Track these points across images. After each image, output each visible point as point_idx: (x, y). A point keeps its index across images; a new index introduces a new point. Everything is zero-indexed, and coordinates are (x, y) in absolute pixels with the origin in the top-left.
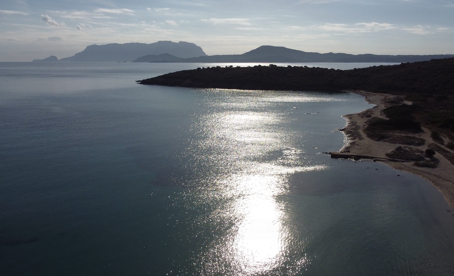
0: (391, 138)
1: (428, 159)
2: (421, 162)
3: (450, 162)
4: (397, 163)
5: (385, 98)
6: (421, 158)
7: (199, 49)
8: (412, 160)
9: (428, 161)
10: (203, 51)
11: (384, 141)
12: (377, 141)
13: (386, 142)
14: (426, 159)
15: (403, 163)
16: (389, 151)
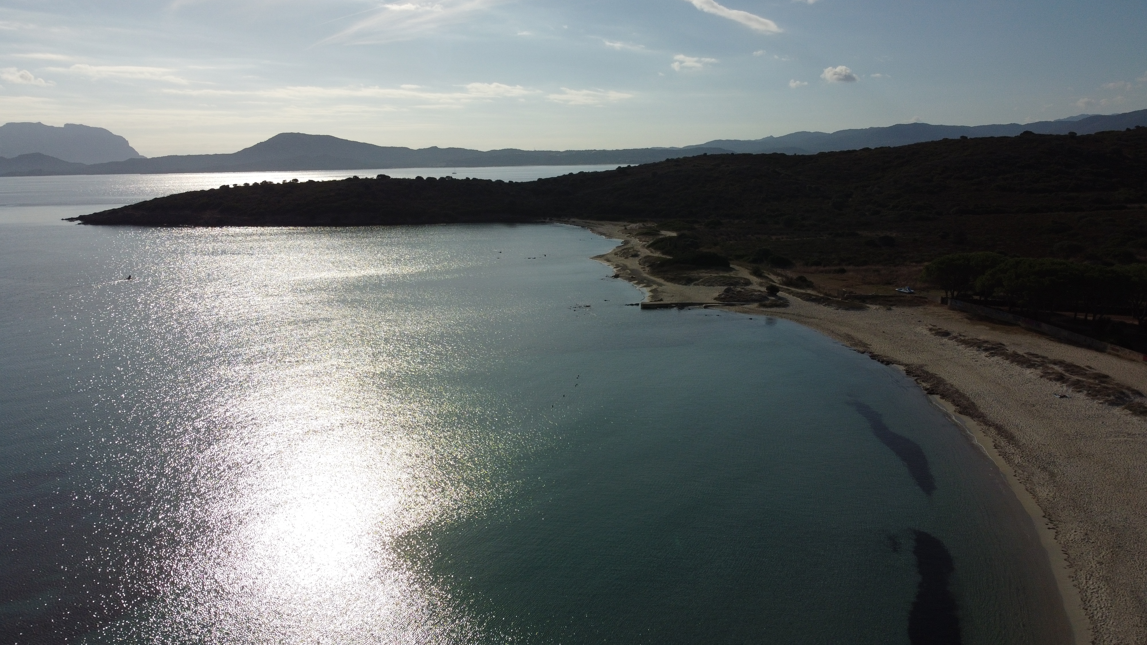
0: (701, 280)
1: (773, 298)
2: (767, 302)
3: (801, 299)
4: (737, 307)
5: (626, 229)
6: (765, 298)
7: (121, 142)
8: (754, 301)
9: (773, 301)
10: (130, 145)
11: (695, 285)
12: (685, 285)
13: (698, 285)
14: (770, 298)
15: (744, 306)
16: (716, 295)
